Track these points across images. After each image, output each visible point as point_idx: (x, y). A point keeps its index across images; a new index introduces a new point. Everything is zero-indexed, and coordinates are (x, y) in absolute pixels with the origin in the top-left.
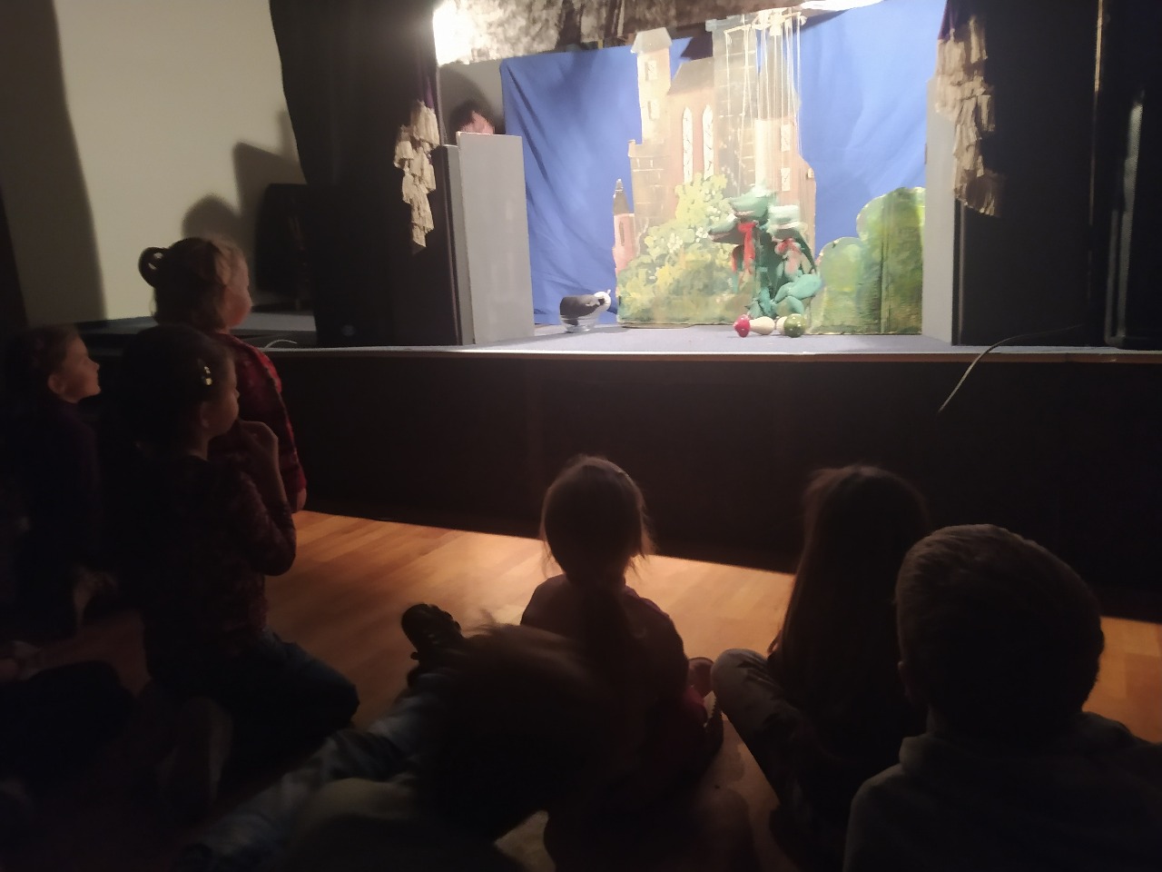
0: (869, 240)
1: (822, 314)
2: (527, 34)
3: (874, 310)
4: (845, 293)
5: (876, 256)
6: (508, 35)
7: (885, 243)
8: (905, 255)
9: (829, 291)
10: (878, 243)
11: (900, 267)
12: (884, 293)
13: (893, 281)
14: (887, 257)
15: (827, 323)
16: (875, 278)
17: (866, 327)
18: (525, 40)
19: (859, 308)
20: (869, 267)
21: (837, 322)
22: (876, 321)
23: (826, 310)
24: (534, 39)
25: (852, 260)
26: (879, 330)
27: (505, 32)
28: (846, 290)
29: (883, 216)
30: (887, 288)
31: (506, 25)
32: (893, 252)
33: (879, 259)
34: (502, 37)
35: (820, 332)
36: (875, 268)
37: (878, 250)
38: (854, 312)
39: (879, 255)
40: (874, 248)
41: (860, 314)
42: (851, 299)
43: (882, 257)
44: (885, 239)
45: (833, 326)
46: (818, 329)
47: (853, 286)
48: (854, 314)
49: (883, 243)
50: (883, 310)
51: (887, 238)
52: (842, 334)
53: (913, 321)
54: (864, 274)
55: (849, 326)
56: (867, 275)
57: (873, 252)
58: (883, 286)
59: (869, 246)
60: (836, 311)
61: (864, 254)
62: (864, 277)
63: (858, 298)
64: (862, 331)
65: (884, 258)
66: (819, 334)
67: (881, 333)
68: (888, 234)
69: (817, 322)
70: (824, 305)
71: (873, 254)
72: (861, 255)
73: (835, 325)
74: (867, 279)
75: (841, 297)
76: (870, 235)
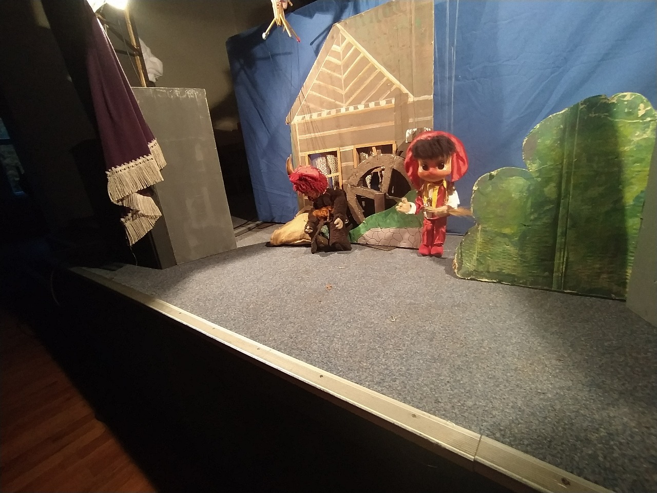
0: (539, 171)
1: (475, 257)
3: (542, 260)
4: (505, 235)
5: (550, 190)
7: (565, 175)
9: (484, 231)
10: (554, 174)
12: (559, 241)
13: (572, 225)
14: (566, 194)
15: (481, 268)
17: (531, 279)
19: (521, 256)
20: (539, 205)
21: (493, 269)
22: (547, 274)
23: (480, 253)
25: (516, 195)
26: (551, 285)
28: (507, 231)
29: (562, 140)
30: (564, 234)
32: (575, 187)
33: (554, 196)
35: (474, 277)
36: (547, 208)
37: (553, 184)
38: (514, 259)
39: (554, 190)
40: (547, 181)
41: (524, 262)
42: (512, 242)
43: (559, 195)
44: (564, 171)
45: (488, 272)
46: (470, 274)
47: (516, 227)
48: (516, 261)
49: (561, 176)
50: (557, 261)
51: (568, 168)
52: (500, 282)
53: (603, 281)
54: (531, 213)
55: (509, 275)
56: (536, 215)
57: (546, 187)
58: (559, 231)
59: (539, 179)
60: (493, 255)
61: (531, 188)
62: (532, 217)
63: (522, 242)
64: (525, 283)
65: (563, 195)
66: (471, 279)
67: (553, 289)
68: (570, 164)
69: (469, 265)
70: (477, 247)
71: (546, 190)
72: (528, 190)
73: (491, 271)
74: (535, 219)
75: (498, 239)
76: (540, 165)
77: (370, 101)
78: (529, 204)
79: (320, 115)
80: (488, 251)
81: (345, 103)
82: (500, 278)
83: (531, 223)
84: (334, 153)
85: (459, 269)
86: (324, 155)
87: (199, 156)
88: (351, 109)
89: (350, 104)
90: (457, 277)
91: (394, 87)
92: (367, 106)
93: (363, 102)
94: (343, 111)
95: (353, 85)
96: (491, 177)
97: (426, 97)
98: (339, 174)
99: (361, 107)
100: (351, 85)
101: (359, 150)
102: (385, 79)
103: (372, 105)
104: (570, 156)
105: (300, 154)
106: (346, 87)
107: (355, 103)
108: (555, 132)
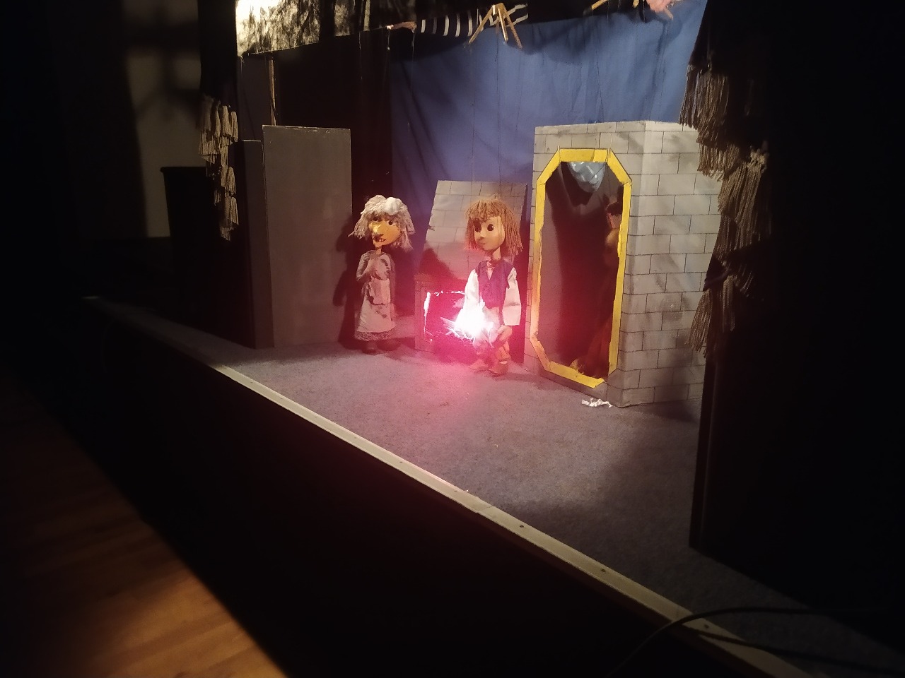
2: (298, 23)
6: (285, 24)
18: (297, 30)
24: (303, 29)
27: (282, 19)
31: (284, 13)
34: (280, 25)
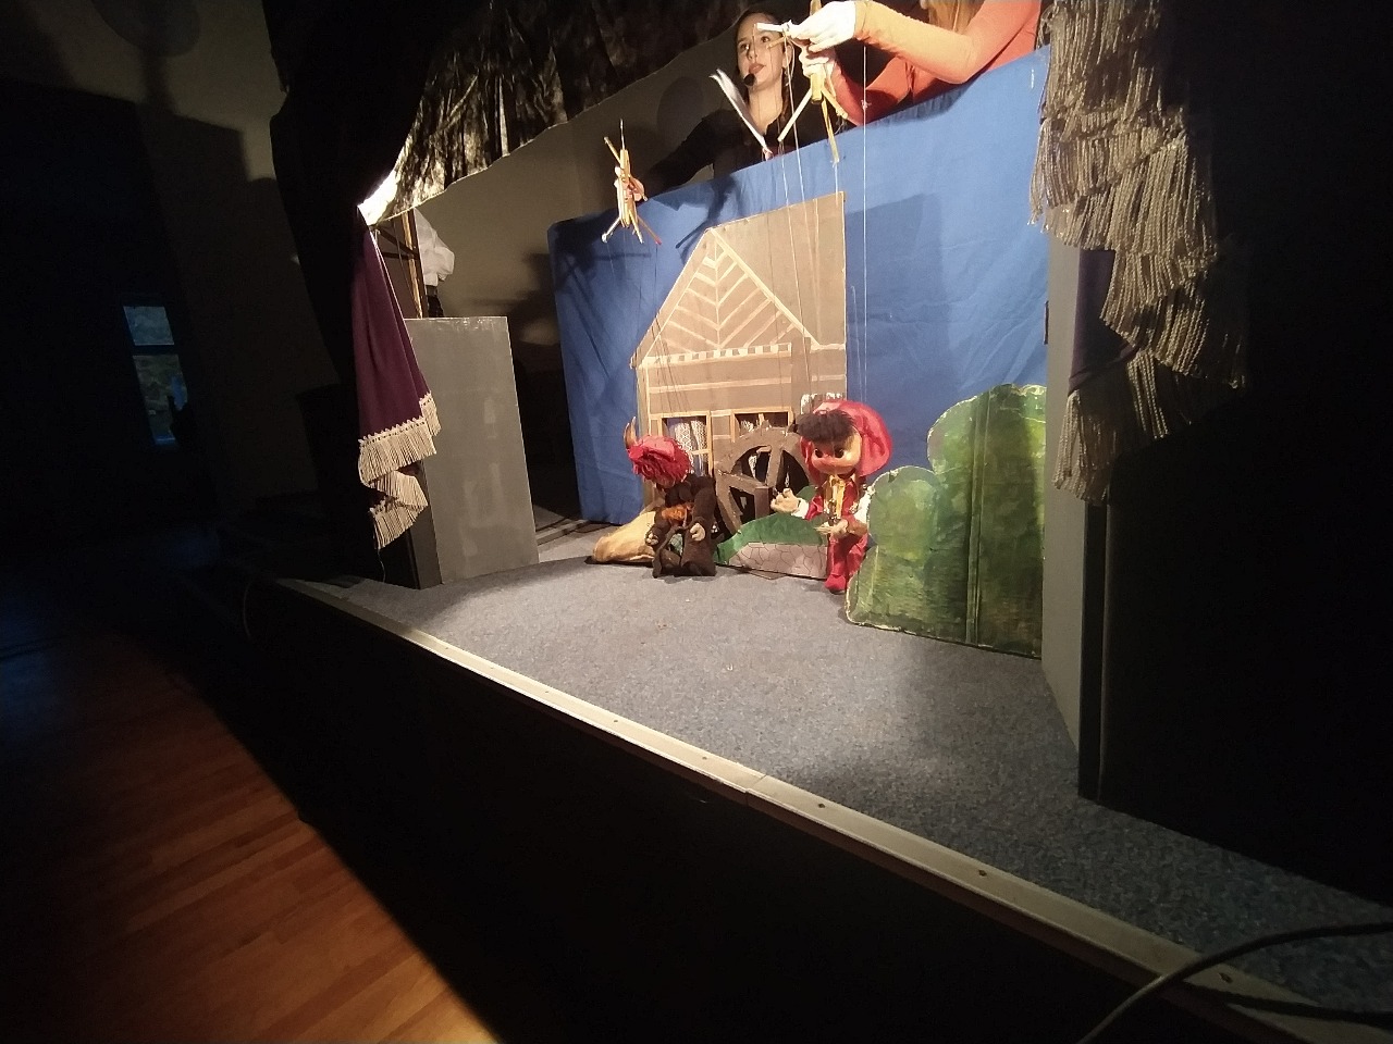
0: (946, 475)
1: (871, 592)
3: (953, 600)
4: (908, 563)
5: (958, 502)
7: (975, 483)
8: (1008, 507)
9: (882, 555)
10: (962, 480)
11: (1000, 528)
12: (971, 573)
13: (986, 553)
14: (978, 508)
15: (879, 609)
16: (955, 543)
17: (940, 627)
19: (929, 593)
20: (947, 521)
21: (895, 611)
22: (958, 620)
23: (876, 586)
25: (920, 506)
26: (964, 636)
28: (910, 556)
29: (972, 436)
30: (977, 563)
32: (987, 499)
33: (963, 511)
35: (867, 621)
36: (956, 527)
37: (961, 494)
38: (920, 597)
39: (964, 502)
40: (954, 490)
41: (932, 602)
42: (917, 575)
43: (970, 508)
44: (975, 477)
45: (888, 615)
46: (865, 617)
47: (920, 552)
48: (921, 600)
49: (971, 483)
50: (969, 603)
51: (978, 474)
52: (903, 630)
53: (1021, 632)
54: (938, 533)
55: (913, 619)
56: (944, 536)
57: (953, 497)
58: (971, 561)
59: (946, 486)
60: (893, 591)
61: (938, 498)
62: (939, 539)
63: (928, 574)
64: (933, 633)
65: (973, 510)
66: (865, 625)
67: (967, 642)
68: (980, 468)
69: (864, 604)
70: (874, 577)
71: (953, 500)
72: (934, 499)
73: (891, 613)
74: (944, 542)
75: (900, 567)
76: (946, 468)
77: (756, 343)
78: (936, 518)
79: (682, 358)
80: (887, 585)
81: (721, 343)
82: (904, 624)
83: (937, 547)
84: (702, 419)
85: (852, 608)
86: (687, 420)
87: (490, 417)
88: (729, 354)
89: (727, 346)
90: (848, 622)
91: (791, 327)
92: (751, 350)
93: (747, 345)
94: (717, 355)
95: (732, 318)
96: (892, 478)
97: (834, 346)
98: (708, 450)
99: (743, 352)
100: (729, 317)
101: (740, 417)
102: (778, 314)
103: (759, 350)
104: (980, 457)
105: (651, 417)
106: (721, 319)
107: (736, 344)
108: (964, 425)
